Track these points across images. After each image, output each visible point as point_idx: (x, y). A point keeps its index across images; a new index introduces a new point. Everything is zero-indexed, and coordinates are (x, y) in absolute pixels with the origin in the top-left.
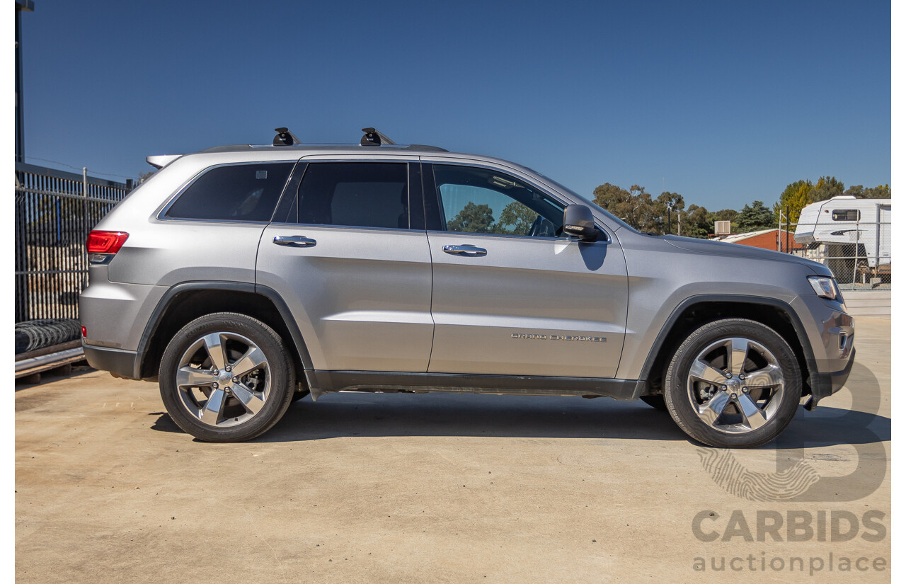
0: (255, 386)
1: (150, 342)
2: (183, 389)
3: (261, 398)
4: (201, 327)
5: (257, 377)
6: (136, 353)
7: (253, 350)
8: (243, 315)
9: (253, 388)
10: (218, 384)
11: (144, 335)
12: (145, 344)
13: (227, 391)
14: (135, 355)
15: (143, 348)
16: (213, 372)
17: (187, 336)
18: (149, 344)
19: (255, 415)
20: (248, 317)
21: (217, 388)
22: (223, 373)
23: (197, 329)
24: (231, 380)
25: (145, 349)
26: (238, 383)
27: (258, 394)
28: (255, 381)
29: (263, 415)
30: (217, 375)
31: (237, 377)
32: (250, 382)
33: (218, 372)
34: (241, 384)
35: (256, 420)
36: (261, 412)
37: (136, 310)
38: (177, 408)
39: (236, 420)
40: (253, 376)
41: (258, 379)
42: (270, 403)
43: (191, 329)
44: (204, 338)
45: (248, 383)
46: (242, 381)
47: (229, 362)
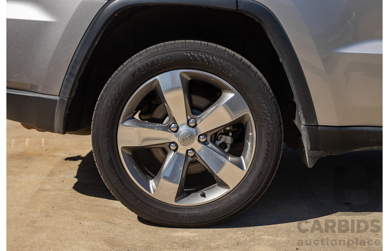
0: (229, 146)
1: (77, 82)
2: (127, 152)
3: (240, 165)
4: (153, 62)
5: (231, 134)
6: (57, 98)
7: (229, 96)
8: (214, 45)
9: (226, 150)
10: (176, 145)
11: (69, 73)
12: (71, 86)
13: (191, 154)
14: (56, 101)
15: (68, 92)
16: (170, 127)
17: (133, 75)
18: (76, 87)
19: (231, 189)
20: (221, 47)
21: (175, 150)
22: (183, 129)
23: (147, 65)
24: (196, 140)
25: (71, 92)
26: (205, 143)
27: (235, 159)
28: (228, 140)
29: (244, 191)
30: (176, 132)
31: (205, 135)
32: (221, 142)
33: (178, 128)
34: (210, 145)
35: (233, 197)
36: (240, 186)
37: (57, 35)
38: (120, 179)
39: (204, 195)
40: (226, 133)
41: (232, 137)
42: (255, 173)
43: (139, 65)
44: (157, 77)
45: (218, 143)
46: (211, 141)
47: (193, 113)
